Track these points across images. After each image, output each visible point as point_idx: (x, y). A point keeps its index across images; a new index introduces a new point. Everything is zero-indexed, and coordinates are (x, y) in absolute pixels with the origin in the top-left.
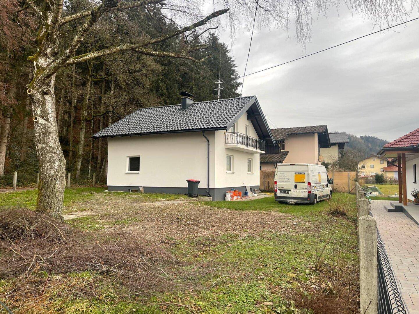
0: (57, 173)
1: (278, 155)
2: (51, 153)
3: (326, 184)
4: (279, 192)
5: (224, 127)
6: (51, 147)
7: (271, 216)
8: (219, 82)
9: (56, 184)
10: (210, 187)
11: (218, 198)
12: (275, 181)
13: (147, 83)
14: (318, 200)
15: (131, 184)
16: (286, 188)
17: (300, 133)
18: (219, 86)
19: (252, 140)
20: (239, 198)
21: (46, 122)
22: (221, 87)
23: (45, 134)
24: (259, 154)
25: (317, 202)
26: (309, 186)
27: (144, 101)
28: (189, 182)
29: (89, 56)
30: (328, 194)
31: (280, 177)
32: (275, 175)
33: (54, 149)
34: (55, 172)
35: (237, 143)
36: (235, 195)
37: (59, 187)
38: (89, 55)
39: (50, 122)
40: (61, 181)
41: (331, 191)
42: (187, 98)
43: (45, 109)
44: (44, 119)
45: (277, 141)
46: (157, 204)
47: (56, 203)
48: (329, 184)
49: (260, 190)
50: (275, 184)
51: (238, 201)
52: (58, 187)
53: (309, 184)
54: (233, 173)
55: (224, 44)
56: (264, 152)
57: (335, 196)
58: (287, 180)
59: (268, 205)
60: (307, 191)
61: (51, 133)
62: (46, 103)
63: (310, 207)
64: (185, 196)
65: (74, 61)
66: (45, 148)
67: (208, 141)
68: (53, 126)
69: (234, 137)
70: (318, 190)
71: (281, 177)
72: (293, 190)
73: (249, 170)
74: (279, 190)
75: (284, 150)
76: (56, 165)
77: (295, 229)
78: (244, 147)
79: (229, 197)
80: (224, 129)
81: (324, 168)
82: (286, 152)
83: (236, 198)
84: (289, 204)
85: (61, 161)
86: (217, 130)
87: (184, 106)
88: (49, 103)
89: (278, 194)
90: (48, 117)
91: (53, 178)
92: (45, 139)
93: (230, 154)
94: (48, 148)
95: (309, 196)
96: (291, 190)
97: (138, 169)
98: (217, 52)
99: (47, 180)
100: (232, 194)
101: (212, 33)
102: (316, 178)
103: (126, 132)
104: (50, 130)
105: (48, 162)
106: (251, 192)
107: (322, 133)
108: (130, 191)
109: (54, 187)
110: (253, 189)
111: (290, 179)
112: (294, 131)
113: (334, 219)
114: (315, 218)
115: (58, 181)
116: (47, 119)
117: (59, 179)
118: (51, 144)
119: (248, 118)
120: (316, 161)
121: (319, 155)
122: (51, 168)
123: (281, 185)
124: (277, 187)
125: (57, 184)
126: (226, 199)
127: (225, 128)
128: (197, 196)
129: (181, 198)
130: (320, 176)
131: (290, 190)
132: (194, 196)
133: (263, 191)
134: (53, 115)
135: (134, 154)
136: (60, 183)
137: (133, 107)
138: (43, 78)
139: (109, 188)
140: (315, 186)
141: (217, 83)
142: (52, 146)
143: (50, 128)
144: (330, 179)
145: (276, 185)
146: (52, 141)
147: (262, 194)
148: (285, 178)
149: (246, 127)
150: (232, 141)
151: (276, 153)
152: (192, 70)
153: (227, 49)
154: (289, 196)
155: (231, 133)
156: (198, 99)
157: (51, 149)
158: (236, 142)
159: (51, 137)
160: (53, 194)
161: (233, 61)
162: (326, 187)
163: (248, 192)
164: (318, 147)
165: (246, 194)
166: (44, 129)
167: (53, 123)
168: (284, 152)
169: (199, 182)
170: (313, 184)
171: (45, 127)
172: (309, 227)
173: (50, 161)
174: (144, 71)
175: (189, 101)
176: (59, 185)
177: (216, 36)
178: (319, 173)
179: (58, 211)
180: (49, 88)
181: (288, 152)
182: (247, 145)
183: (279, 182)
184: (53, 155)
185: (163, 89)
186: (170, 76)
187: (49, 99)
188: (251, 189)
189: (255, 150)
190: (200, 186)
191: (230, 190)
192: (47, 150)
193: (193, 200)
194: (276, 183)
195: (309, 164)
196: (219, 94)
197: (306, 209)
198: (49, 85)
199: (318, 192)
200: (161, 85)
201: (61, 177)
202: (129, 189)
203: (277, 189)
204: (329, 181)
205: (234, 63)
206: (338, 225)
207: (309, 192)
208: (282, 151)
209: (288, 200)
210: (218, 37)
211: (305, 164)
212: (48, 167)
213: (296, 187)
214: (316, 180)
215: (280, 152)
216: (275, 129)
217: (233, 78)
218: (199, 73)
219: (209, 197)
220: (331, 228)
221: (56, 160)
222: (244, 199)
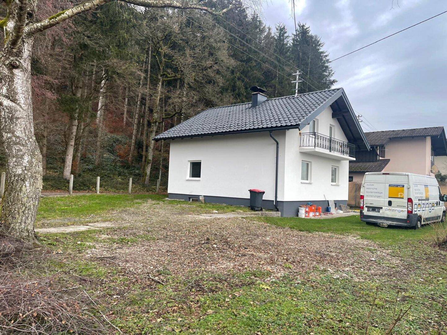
0: (26, 172)
1: (376, 164)
2: (18, 146)
3: (437, 202)
4: (366, 209)
6: (18, 137)
7: (343, 244)
8: (298, 73)
9: (24, 187)
10: (278, 200)
11: (289, 213)
12: (361, 194)
13: (221, 81)
14: (423, 223)
15: (191, 192)
16: (375, 205)
17: (405, 137)
18: (297, 78)
19: (337, 142)
20: (318, 214)
21: (14, 104)
22: (299, 79)
23: (11, 119)
24: (348, 161)
25: (422, 226)
26: (409, 203)
27: (215, 100)
28: (251, 191)
29: (66, 14)
30: (439, 215)
31: (367, 190)
32: (362, 186)
33: (23, 140)
34: (23, 171)
35: (315, 146)
36: (311, 210)
37: (28, 191)
38: (66, 12)
39: (18, 104)
40: (32, 183)
41: (444, 212)
42: (258, 94)
43: (13, 87)
44: (11, 100)
45: (372, 147)
46: (203, 217)
47: (21, 211)
48: (441, 202)
49: (348, 205)
50: (361, 199)
51: (315, 218)
52: (26, 190)
53: (410, 200)
54: (310, 184)
55: (316, 36)
56: (354, 159)
58: (379, 195)
59: (350, 226)
60: (406, 210)
61: (19, 118)
62: (14, 79)
63: (409, 233)
64: (247, 209)
65: (49, 22)
66: (10, 138)
67: (277, 144)
68: (23, 109)
69: (311, 139)
70: (424, 209)
71: (369, 190)
72: (386, 207)
73: (333, 180)
74: (366, 207)
75: (384, 157)
76: (25, 161)
77: (370, 269)
78: (327, 152)
79: (302, 213)
80: (296, 128)
81: (435, 182)
82: (387, 160)
83: (313, 214)
84: (379, 226)
85: (33, 155)
86: (288, 129)
87: (255, 104)
88: (18, 79)
89: (365, 212)
90: (17, 98)
91: (20, 179)
92: (11, 127)
93: (307, 159)
94: (14, 139)
95: (408, 217)
96: (383, 208)
97: (199, 176)
98: (306, 45)
99: (12, 181)
100: (307, 210)
101: (302, 25)
102: (421, 193)
103: (187, 133)
104: (18, 114)
105: (14, 157)
106: (335, 208)
107: (436, 136)
108: (191, 200)
109: (21, 190)
110: (338, 204)
111: (382, 193)
112: (398, 134)
113: (441, 254)
114: (410, 252)
115: (27, 183)
116: (14, 101)
117: (28, 180)
118: (18, 133)
119: (334, 116)
120: (427, 173)
121: (432, 164)
122: (18, 165)
123: (369, 199)
124: (363, 203)
125: (26, 186)
126: (299, 215)
127: (297, 126)
128: (261, 210)
129: (240, 211)
130: (427, 191)
131: (382, 208)
132: (256, 209)
133: (352, 207)
134: (24, 95)
135: (196, 159)
136: (30, 186)
137: (201, 106)
138: (9, 46)
139: (169, 196)
140: (419, 204)
141: (295, 74)
142: (20, 135)
143: (18, 112)
144: (443, 195)
145: (362, 200)
146: (20, 129)
147: (350, 210)
148: (375, 191)
149: (331, 128)
150: (309, 144)
151: (373, 162)
152: (275, 67)
153: (320, 43)
154: (379, 215)
155: (309, 134)
156: (271, 95)
157: (18, 140)
158: (313, 144)
159: (18, 124)
160: (18, 200)
161: (326, 56)
162: (437, 205)
163: (330, 208)
164: (432, 155)
165: (327, 210)
166: (11, 113)
167: (23, 106)
168: (383, 160)
169: (264, 193)
170: (415, 201)
171: (11, 110)
172: (394, 268)
173: (17, 156)
174: (216, 67)
175: (261, 98)
176: (28, 188)
177: (307, 28)
178: (426, 186)
179: (25, 223)
180: (20, 59)
181: (389, 160)
182: (330, 149)
183: (367, 196)
184: (22, 148)
185: (241, 88)
186: (250, 74)
187: (20, 74)
188: (335, 204)
189: (342, 156)
190: (265, 197)
191: (306, 204)
192: (13, 140)
193: (255, 214)
194: (362, 197)
195: (409, 174)
196: (297, 88)
197: (402, 235)
198: (19, 55)
199: (424, 212)
200: (239, 83)
201: (32, 177)
202: (190, 198)
203: (364, 205)
204: (442, 198)
205: (327, 58)
206: (444, 267)
207: (410, 212)
208: (381, 158)
209: (379, 221)
210: (308, 29)
211: (404, 173)
212: (14, 163)
213: (390, 203)
214: (421, 195)
215: (378, 161)
216: (373, 132)
217: (327, 76)
218: (283, 70)
219: (277, 211)
220: (431, 271)
221: (26, 154)
222: (323, 216)
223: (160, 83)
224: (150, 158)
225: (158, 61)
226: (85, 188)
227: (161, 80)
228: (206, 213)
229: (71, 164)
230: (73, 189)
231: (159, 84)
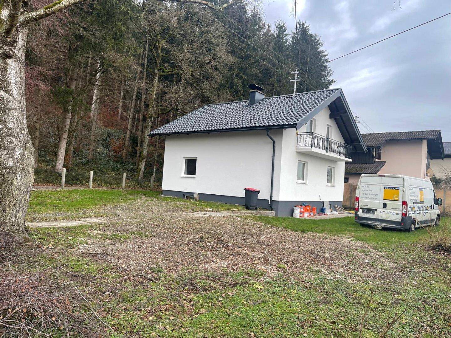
0: (17, 164)
1: (372, 165)
2: (10, 137)
3: (432, 205)
4: (360, 211)
5: (294, 124)
6: (10, 129)
7: (338, 245)
8: (297, 72)
9: (15, 180)
10: (273, 199)
11: (284, 214)
12: (356, 196)
13: (218, 77)
14: (417, 226)
16: (370, 207)
17: (402, 140)
18: (296, 76)
19: (334, 143)
20: (312, 214)
21: (6, 95)
22: (298, 78)
23: (4, 110)
24: (344, 163)
25: (416, 229)
26: (404, 206)
27: (213, 97)
28: (247, 191)
29: (63, 4)
30: (433, 218)
31: (363, 192)
32: (357, 188)
33: (15, 132)
34: (15, 163)
35: (312, 146)
36: (306, 211)
37: (19, 184)
38: (62, 2)
39: (11, 95)
40: (23, 175)
41: (438, 215)
42: (256, 92)
43: (6, 77)
44: (3, 91)
45: (369, 148)
47: (11, 204)
48: (436, 206)
49: (343, 206)
50: (356, 200)
51: (310, 218)
52: (18, 183)
53: (404, 203)
54: (306, 184)
55: (316, 35)
56: (351, 160)
57: (444, 222)
58: (374, 197)
59: (344, 227)
60: (401, 213)
61: (11, 109)
62: (8, 69)
63: (403, 235)
64: (241, 208)
65: (45, 11)
66: (2, 129)
67: (274, 143)
68: (16, 100)
69: (308, 139)
70: (418, 212)
71: (365, 192)
72: (380, 209)
73: (329, 181)
74: (361, 208)
75: (380, 159)
76: (17, 154)
77: (363, 271)
78: (323, 152)
79: (297, 213)
80: (293, 127)
81: (430, 185)
82: (383, 162)
83: (308, 215)
84: (374, 228)
85: (25, 147)
86: (285, 128)
87: (253, 102)
88: (12, 69)
89: (360, 213)
90: (10, 88)
91: (11, 171)
92: (4, 118)
93: (303, 159)
94: (6, 130)
95: (402, 219)
96: (378, 210)
97: (194, 173)
98: (306, 44)
99: (3, 173)
100: (302, 210)
101: (302, 23)
102: (417, 197)
103: (183, 130)
104: (10, 105)
105: (5, 149)
106: (330, 209)
107: (433, 139)
108: (185, 197)
109: (12, 183)
110: (333, 205)
111: (377, 195)
112: (394, 136)
113: (434, 257)
114: (404, 254)
115: (18, 176)
116: (7, 91)
117: (20, 173)
118: (10, 125)
119: (331, 117)
120: (422, 176)
121: (428, 167)
122: (9, 158)
123: (364, 202)
124: (358, 205)
125: (17, 179)
126: (294, 215)
128: (256, 209)
129: (234, 209)
130: (422, 194)
131: (376, 210)
132: (251, 208)
133: (346, 208)
134: (17, 86)
135: (191, 156)
136: (21, 179)
138: (3, 35)
139: (163, 192)
140: (414, 207)
141: (294, 73)
142: (12, 127)
143: (11, 103)
144: (437, 199)
145: (357, 202)
146: (12, 120)
147: (345, 212)
148: (371, 193)
149: (328, 128)
150: (306, 144)
151: (369, 163)
152: (274, 65)
153: (319, 42)
154: (374, 217)
155: (306, 133)
156: (269, 94)
157: (10, 132)
158: (310, 144)
159: (11, 115)
160: (9, 193)
161: (325, 55)
162: (431, 208)
163: (325, 209)
164: (427, 158)
165: (322, 211)
166: (3, 104)
167: (16, 97)
168: (379, 162)
169: (259, 192)
170: (410, 204)
171: (3, 101)
172: (387, 270)
173: (8, 148)
174: (214, 63)
175: (259, 96)
176: (19, 181)
177: (307, 27)
178: (421, 189)
179: (16, 216)
180: (14, 49)
181: (385, 162)
182: (327, 149)
183: (363, 198)
184: (14, 140)
185: (238, 85)
186: (248, 71)
187: (14, 64)
188: (330, 205)
189: (338, 157)
190: (260, 196)
191: (300, 204)
192: (5, 132)
193: (249, 213)
194: (357, 199)
195: (405, 177)
196: (295, 87)
197: (396, 237)
198: (13, 45)
199: (419, 216)
200: (236, 80)
201: (24, 170)
202: (184, 195)
203: (359, 207)
204: (436, 202)
205: (327, 57)
206: (438, 270)
207: (404, 215)
208: (377, 160)
209: (373, 223)
210: (308, 28)
211: (400, 176)
212: (5, 155)
213: (385, 205)
214: (415, 198)
215: (374, 163)
216: (370, 134)
217: (325, 76)
218: (282, 68)
219: (271, 210)
220: (424, 274)
221: (18, 146)
222: (318, 217)
223: (157, 78)
224: (145, 153)
225: (155, 56)
226: (77, 183)
227: (158, 74)
228: (200, 211)
229: (64, 157)
230: (65, 183)
231: (155, 79)
